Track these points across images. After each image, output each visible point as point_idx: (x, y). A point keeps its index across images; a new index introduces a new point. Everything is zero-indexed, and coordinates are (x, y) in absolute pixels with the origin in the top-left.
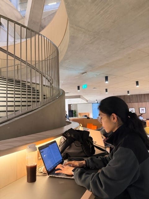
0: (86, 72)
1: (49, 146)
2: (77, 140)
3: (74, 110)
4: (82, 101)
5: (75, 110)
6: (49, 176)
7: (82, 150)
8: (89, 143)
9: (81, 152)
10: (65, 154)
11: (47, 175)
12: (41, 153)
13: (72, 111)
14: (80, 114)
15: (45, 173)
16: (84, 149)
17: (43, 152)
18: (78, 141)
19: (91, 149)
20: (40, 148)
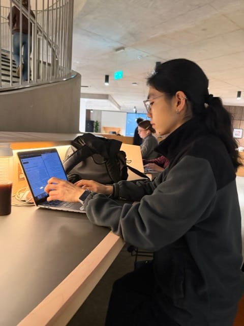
0: (123, 48)
1: (41, 156)
2: (97, 153)
3: (95, 121)
4: (111, 106)
5: (97, 121)
6: (38, 208)
7: (106, 172)
8: (118, 161)
9: (104, 175)
10: (74, 176)
11: (34, 205)
12: (24, 165)
13: (93, 122)
14: (105, 128)
15: (31, 202)
16: (109, 170)
17: (28, 163)
18: (99, 155)
19: (121, 172)
20: (22, 156)
